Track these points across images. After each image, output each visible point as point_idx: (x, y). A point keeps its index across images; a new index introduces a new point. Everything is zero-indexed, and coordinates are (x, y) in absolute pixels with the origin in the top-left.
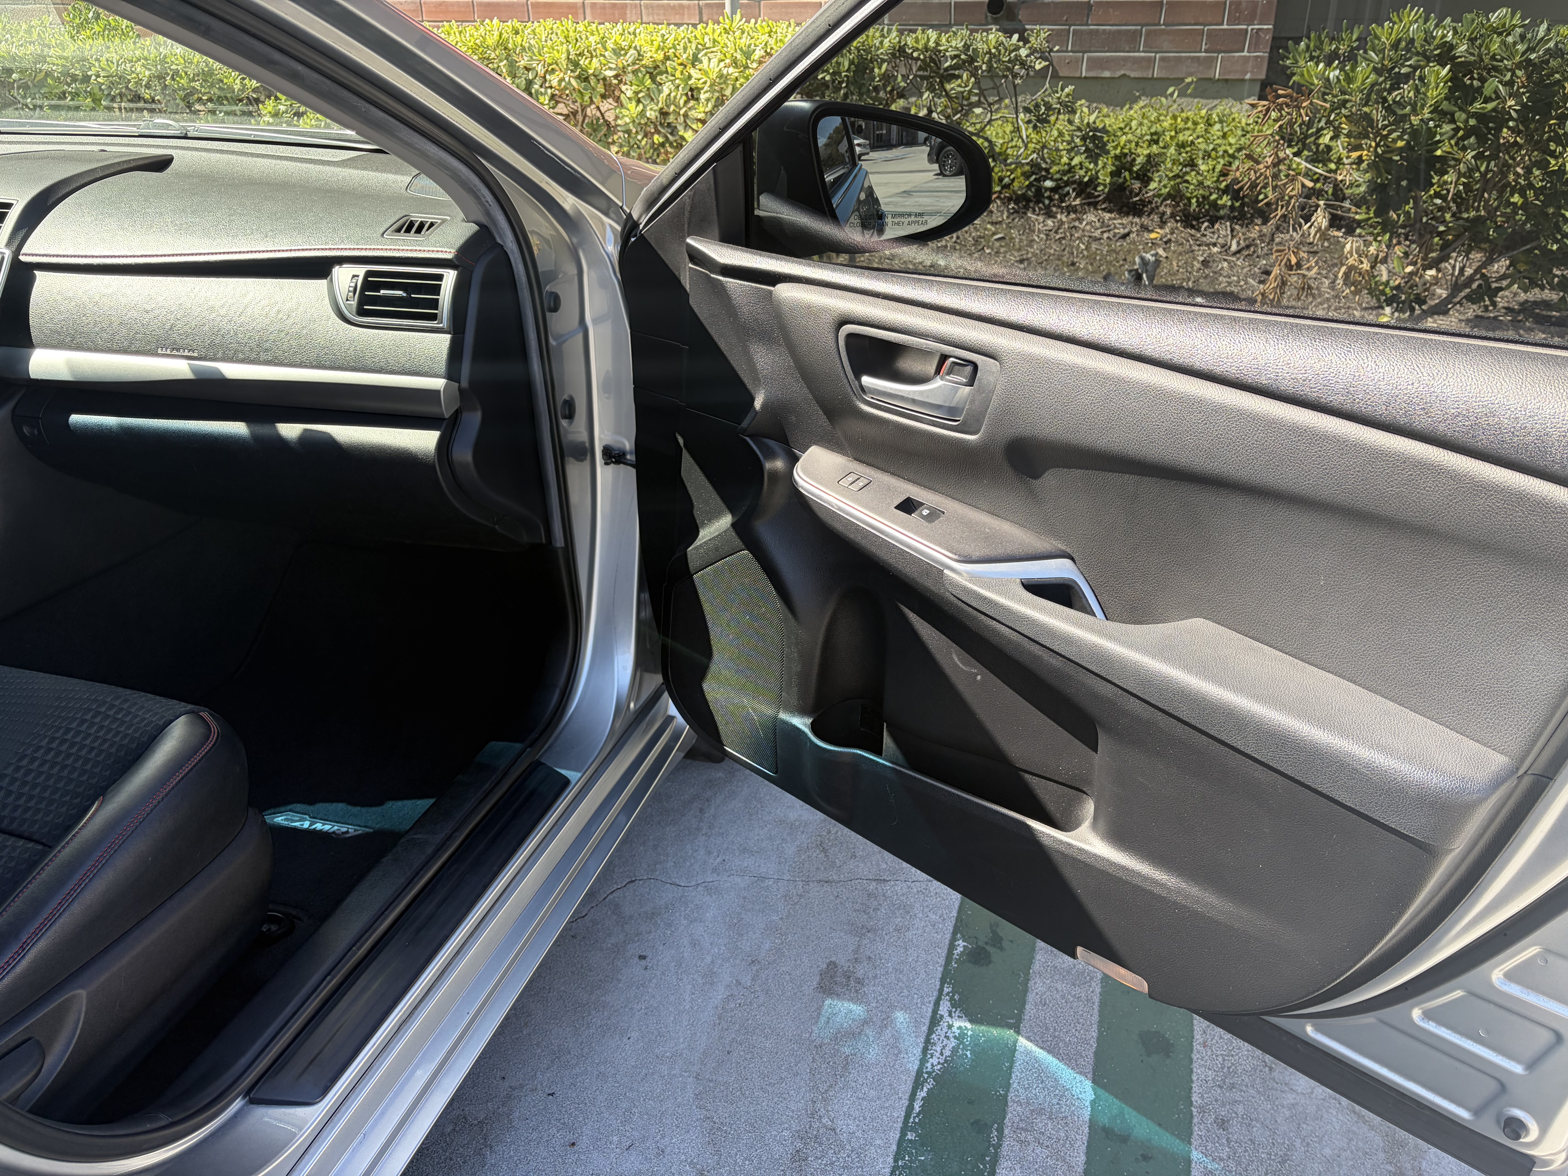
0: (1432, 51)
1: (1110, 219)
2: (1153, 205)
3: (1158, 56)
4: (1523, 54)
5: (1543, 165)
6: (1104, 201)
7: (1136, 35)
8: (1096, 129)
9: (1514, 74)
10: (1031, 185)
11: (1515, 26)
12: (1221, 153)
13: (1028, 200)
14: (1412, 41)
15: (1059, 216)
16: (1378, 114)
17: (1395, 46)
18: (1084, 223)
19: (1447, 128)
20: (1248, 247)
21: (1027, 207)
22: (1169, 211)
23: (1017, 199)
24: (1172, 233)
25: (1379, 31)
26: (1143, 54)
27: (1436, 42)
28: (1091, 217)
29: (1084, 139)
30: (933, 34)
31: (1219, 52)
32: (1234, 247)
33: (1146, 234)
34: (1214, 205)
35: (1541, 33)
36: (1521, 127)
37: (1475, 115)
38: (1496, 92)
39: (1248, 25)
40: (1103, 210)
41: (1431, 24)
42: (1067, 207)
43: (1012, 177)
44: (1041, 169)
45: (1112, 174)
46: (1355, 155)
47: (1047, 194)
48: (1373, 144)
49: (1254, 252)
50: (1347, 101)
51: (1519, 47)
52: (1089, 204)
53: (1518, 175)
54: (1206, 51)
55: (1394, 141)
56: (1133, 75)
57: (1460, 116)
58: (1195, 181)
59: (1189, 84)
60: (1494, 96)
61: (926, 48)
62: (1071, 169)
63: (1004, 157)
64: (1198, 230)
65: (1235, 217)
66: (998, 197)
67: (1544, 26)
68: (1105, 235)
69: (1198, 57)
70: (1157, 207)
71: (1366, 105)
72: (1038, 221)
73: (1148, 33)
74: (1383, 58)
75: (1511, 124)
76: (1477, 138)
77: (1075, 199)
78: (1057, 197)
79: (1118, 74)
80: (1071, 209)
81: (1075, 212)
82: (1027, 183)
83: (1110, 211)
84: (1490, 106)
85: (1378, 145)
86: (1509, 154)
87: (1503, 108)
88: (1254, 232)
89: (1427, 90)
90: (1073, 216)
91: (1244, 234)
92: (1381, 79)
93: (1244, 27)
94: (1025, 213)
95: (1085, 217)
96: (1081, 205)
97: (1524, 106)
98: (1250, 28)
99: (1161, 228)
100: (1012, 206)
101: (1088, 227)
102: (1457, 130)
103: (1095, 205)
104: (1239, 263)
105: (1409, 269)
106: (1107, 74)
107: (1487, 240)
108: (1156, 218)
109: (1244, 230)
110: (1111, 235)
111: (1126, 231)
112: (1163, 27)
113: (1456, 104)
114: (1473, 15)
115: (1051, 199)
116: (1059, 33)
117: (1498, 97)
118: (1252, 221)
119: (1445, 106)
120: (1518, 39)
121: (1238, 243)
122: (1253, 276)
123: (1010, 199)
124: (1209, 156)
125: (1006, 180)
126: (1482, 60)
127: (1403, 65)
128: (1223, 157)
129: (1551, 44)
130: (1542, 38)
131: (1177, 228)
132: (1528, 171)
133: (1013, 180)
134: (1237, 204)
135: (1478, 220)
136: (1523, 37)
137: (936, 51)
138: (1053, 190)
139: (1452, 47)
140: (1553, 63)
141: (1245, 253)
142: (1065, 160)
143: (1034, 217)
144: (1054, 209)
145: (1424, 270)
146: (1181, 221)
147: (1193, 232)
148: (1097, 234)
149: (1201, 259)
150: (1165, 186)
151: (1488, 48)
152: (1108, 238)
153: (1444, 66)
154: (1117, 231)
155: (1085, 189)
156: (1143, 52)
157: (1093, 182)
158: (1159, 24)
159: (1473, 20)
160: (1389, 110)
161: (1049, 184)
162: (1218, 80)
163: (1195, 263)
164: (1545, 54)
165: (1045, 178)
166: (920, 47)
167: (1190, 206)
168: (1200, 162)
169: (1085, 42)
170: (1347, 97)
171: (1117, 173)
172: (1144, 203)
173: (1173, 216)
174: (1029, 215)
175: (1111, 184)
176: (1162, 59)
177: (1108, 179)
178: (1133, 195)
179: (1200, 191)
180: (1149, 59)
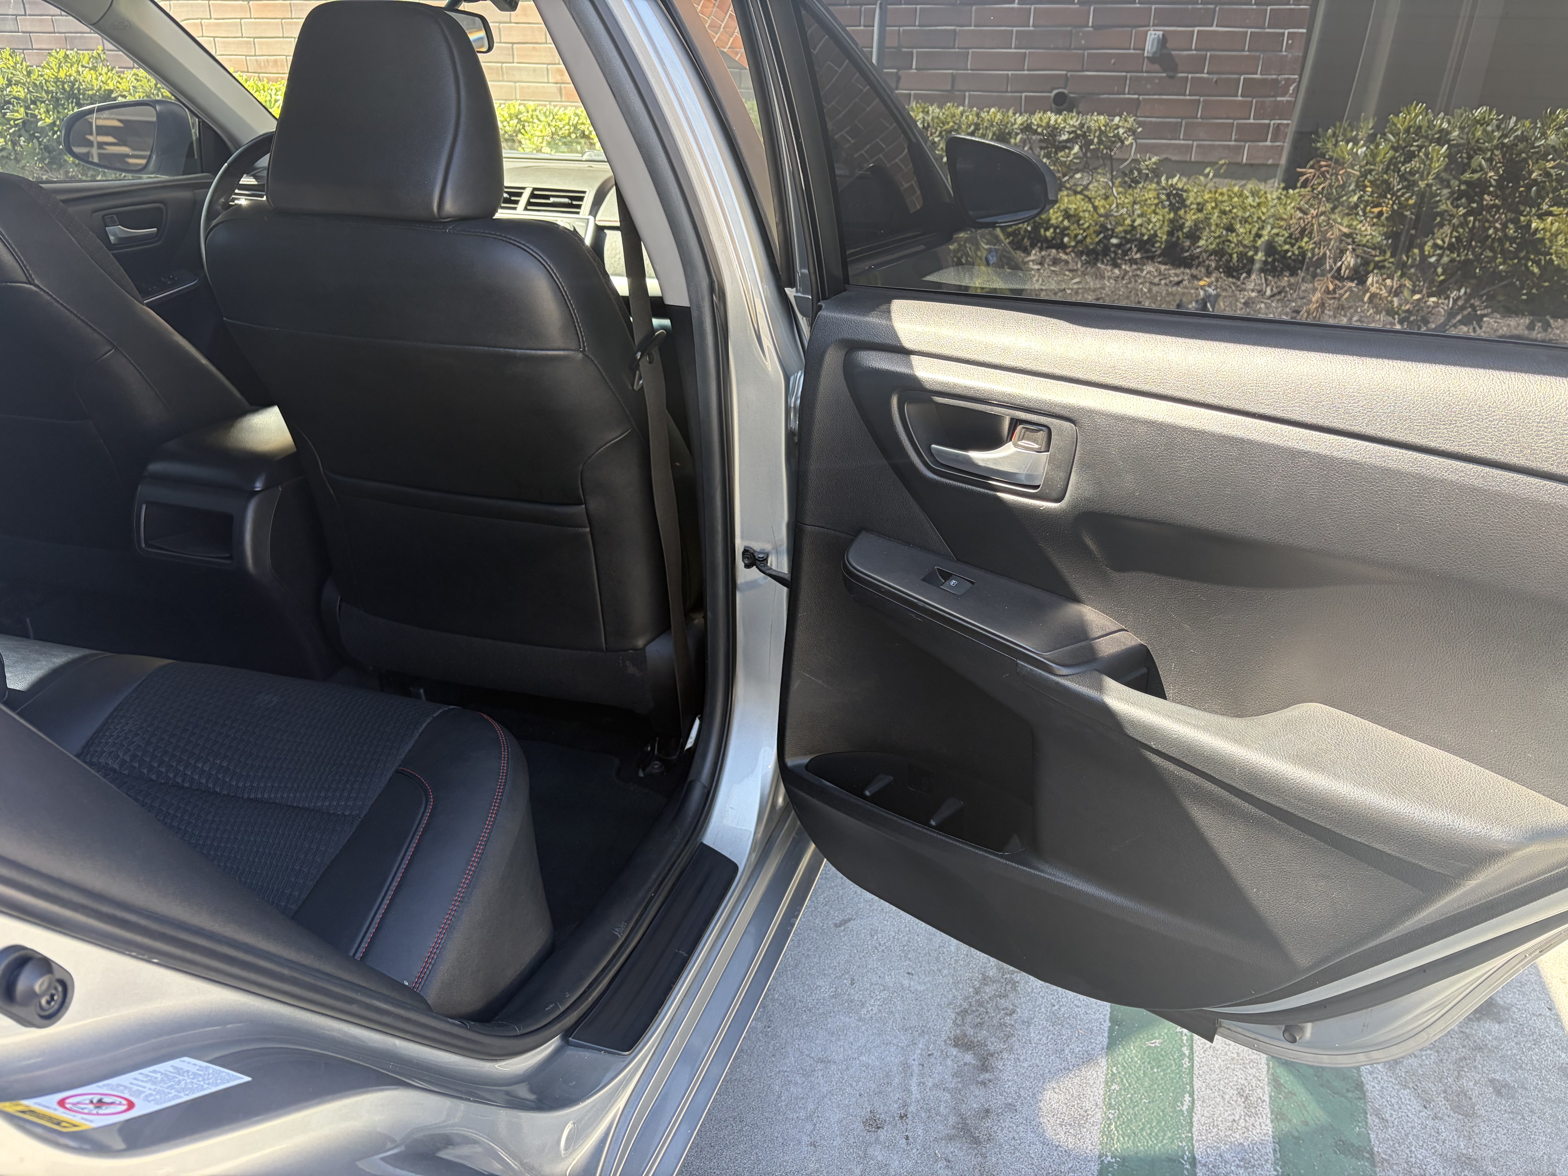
0: (1433, 135)
1: (1165, 269)
2: (1201, 260)
3: (1195, 143)
4: (1499, 138)
5: (1516, 221)
6: (1160, 256)
7: (1177, 126)
8: (1178, 189)
9: (1492, 153)
10: (1100, 241)
11: (1492, 119)
12: (1255, 219)
13: (1097, 254)
14: (1420, 127)
15: (1123, 267)
16: (1395, 181)
17: (1407, 131)
18: (1145, 272)
19: (1446, 192)
20: (1280, 293)
21: (1097, 259)
22: (1213, 265)
23: (1089, 252)
24: (1217, 281)
25: (1395, 120)
26: (1182, 142)
27: (1437, 129)
28: (1149, 268)
29: (1168, 196)
30: (1049, 117)
31: (1246, 141)
32: (1268, 293)
33: (1196, 282)
34: (1251, 260)
35: (1512, 124)
36: (1499, 193)
37: (1465, 182)
38: (1480, 165)
39: (1271, 120)
40: (1159, 263)
41: (1431, 116)
42: (1130, 260)
43: (1085, 234)
44: (1108, 229)
45: (1167, 233)
46: (1376, 210)
47: (1112, 249)
48: (1391, 202)
49: (1285, 297)
50: (1373, 170)
51: (1496, 134)
52: (1148, 258)
53: (1496, 229)
54: (1235, 141)
55: (1407, 200)
56: (1174, 158)
57: (1455, 183)
58: (1235, 240)
59: (1223, 165)
60: (1478, 169)
62: (1133, 228)
63: (1077, 219)
64: (1238, 279)
65: (1267, 270)
66: (1073, 251)
67: (1514, 119)
68: (1163, 282)
69: (1229, 146)
70: (1204, 261)
71: (1386, 173)
72: (1107, 270)
73: (1187, 125)
74: (1399, 140)
75: (1491, 189)
76: (1467, 199)
77: (1136, 253)
78: (1120, 252)
80: (1133, 261)
81: (1136, 263)
82: (1097, 239)
83: (1165, 264)
84: (1476, 176)
85: (1394, 203)
86: (1490, 213)
87: (1486, 178)
88: (1285, 281)
89: (1431, 162)
90: (1134, 267)
91: (1276, 283)
92: (1397, 154)
93: (1267, 121)
94: (1095, 264)
95: (1144, 267)
96: (1141, 258)
97: (1500, 176)
98: (1272, 122)
99: (1207, 277)
100: (1084, 258)
101: (1148, 276)
102: (1452, 193)
103: (1152, 258)
104: (1273, 304)
105: (1417, 297)
107: (1474, 276)
108: (1203, 270)
109: (1276, 279)
110: (1167, 281)
111: (1180, 279)
112: (1200, 120)
113: (1451, 174)
114: (1462, 111)
115: (1116, 253)
117: (1482, 169)
118: (1282, 274)
119: (1443, 175)
120: (1495, 128)
121: (1272, 290)
123: (1082, 253)
124: (1246, 221)
125: (1080, 237)
126: (1469, 143)
127: (1412, 145)
128: (1257, 222)
129: (1519, 133)
130: (1512, 129)
131: (1221, 278)
132: (1505, 226)
133: (1085, 237)
134: (1270, 260)
135: (1467, 262)
136: (1498, 127)
137: (1055, 128)
138: (1118, 246)
139: (1448, 133)
140: (1521, 146)
141: (1278, 297)
143: (1103, 267)
144: (1119, 261)
145: (1429, 297)
146: (1224, 272)
147: (1234, 280)
148: (1156, 280)
149: (1243, 301)
150: (1211, 244)
151: (1473, 134)
152: (1166, 284)
153: (1443, 146)
154: (1172, 279)
155: (1146, 246)
156: (1183, 140)
157: (1152, 239)
158: (1196, 118)
159: (1462, 115)
160: (1403, 178)
161: (1114, 241)
162: (1246, 164)
163: (1238, 304)
164: (1514, 139)
165: (1112, 237)
166: (1044, 124)
167: (1231, 261)
168: (1238, 226)
170: (1372, 167)
171: (1170, 234)
172: (1193, 257)
173: (1217, 268)
174: (1099, 265)
175: (1166, 241)
176: (1198, 146)
177: (1165, 237)
178: (1183, 250)
179: (1241, 249)
180: (1188, 145)
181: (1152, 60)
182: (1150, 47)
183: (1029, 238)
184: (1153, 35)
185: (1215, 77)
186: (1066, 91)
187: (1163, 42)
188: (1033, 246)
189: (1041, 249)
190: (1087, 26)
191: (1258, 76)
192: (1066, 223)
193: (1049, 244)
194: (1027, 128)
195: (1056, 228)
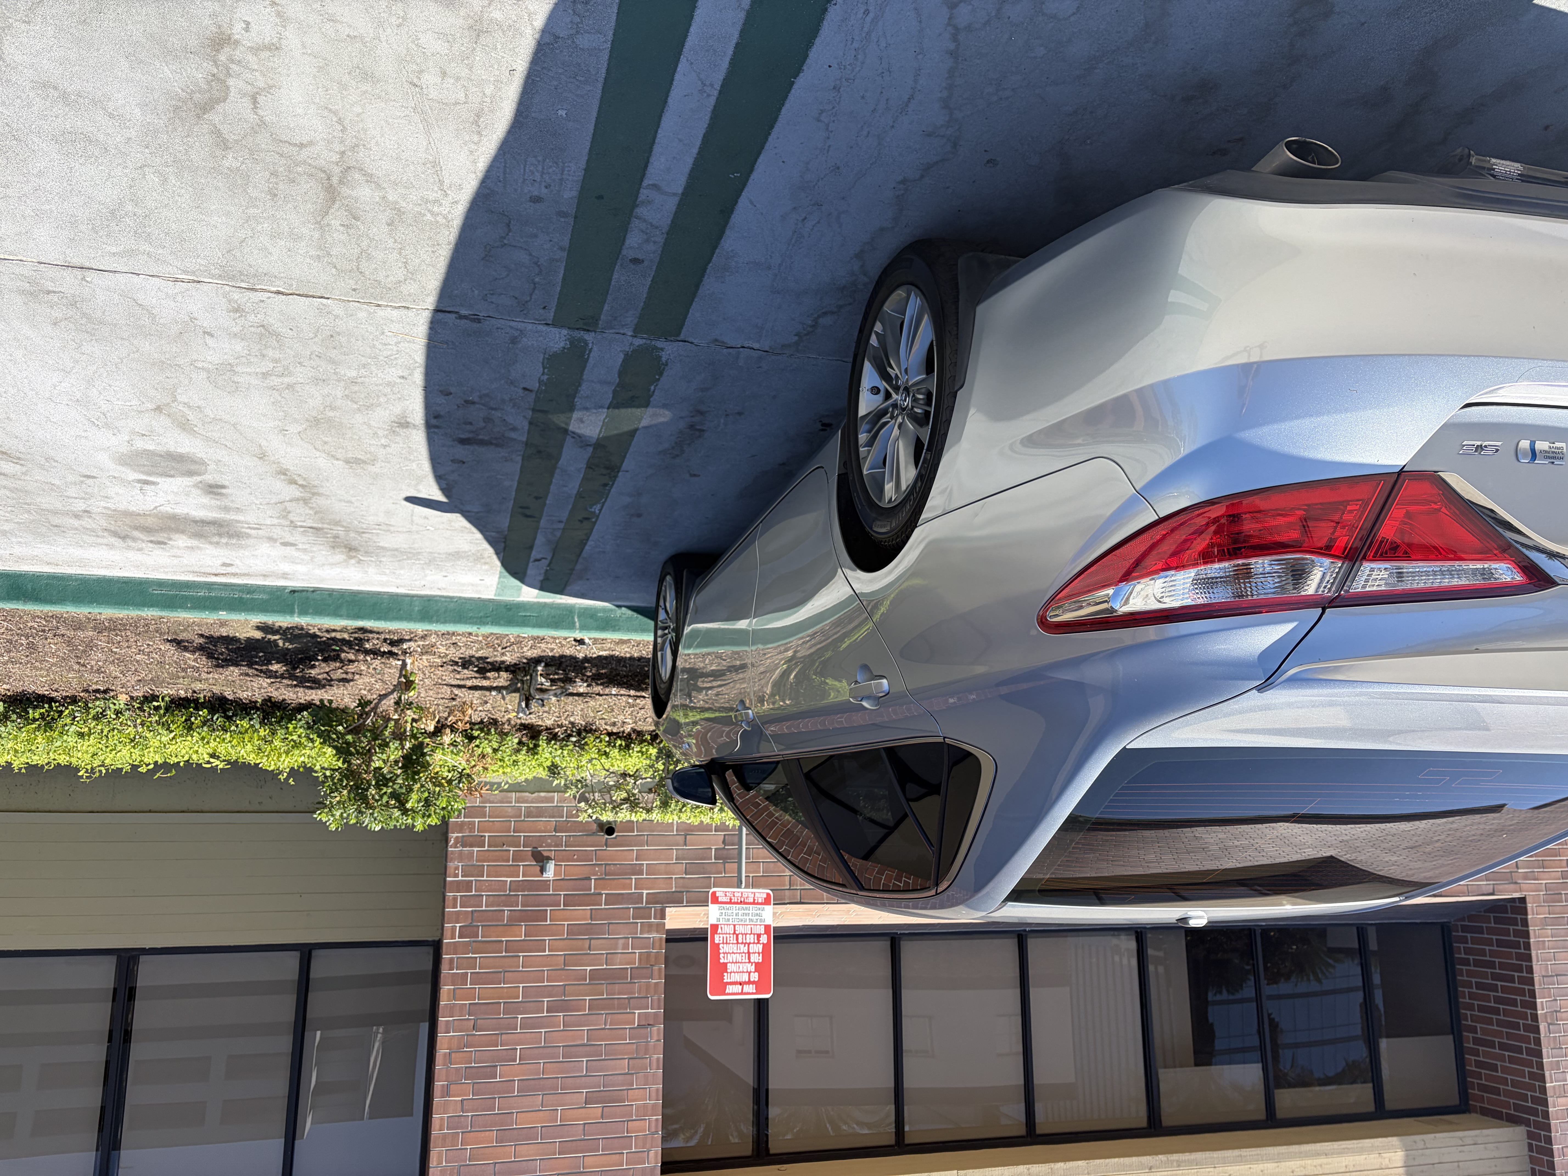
1: (539, 722)
2: (515, 730)
3: (514, 804)
6: (542, 731)
7: (528, 815)
8: (553, 777)
10: (584, 739)
13: (585, 730)
15: (567, 723)
18: (553, 719)
21: (585, 727)
22: (506, 726)
23: (591, 731)
24: (504, 716)
28: (549, 723)
29: (559, 773)
30: (634, 818)
33: (518, 714)
34: (482, 730)
40: (542, 727)
42: (563, 727)
43: (595, 743)
44: (579, 747)
45: (539, 746)
47: (574, 734)
52: (550, 729)
54: (488, 807)
56: (527, 794)
58: (493, 742)
59: (496, 791)
61: (636, 813)
62: (561, 748)
63: (601, 753)
64: (489, 718)
65: (471, 725)
68: (540, 713)
69: (492, 803)
70: (512, 728)
72: (580, 721)
73: (520, 816)
77: (559, 731)
78: (569, 733)
79: (536, 794)
80: (561, 726)
81: (558, 725)
82: (586, 740)
83: (538, 726)
90: (560, 723)
93: (467, 820)
94: (587, 724)
95: (553, 723)
96: (555, 729)
98: (464, 819)
99: (509, 718)
100: (594, 728)
101: (551, 717)
103: (547, 729)
106: (543, 794)
108: (512, 722)
110: (538, 714)
111: (529, 717)
112: (512, 820)
115: (573, 731)
116: (572, 816)
122: (460, 697)
123: (595, 731)
125: (598, 741)
131: (501, 718)
133: (594, 741)
137: (632, 811)
138: (571, 736)
142: (565, 752)
143: (582, 722)
144: (570, 726)
146: (499, 722)
147: (492, 717)
148: (545, 714)
149: (489, 705)
150: (509, 739)
155: (554, 737)
156: (522, 806)
157: (549, 741)
158: (515, 821)
161: (574, 739)
163: (492, 703)
165: (576, 742)
167: (495, 730)
169: (557, 812)
171: (536, 746)
172: (519, 730)
173: (503, 724)
174: (584, 723)
175: (539, 740)
176: (511, 802)
177: (541, 743)
178: (526, 735)
179: (490, 737)
180: (518, 802)
181: (549, 858)
182: (551, 866)
183: (632, 739)
184: (550, 873)
185: (505, 848)
186: (606, 836)
187: (542, 870)
188: (629, 734)
189: (623, 732)
190: (595, 879)
191: (476, 849)
192: (608, 750)
193: (617, 735)
194: (648, 811)
195: (615, 746)
